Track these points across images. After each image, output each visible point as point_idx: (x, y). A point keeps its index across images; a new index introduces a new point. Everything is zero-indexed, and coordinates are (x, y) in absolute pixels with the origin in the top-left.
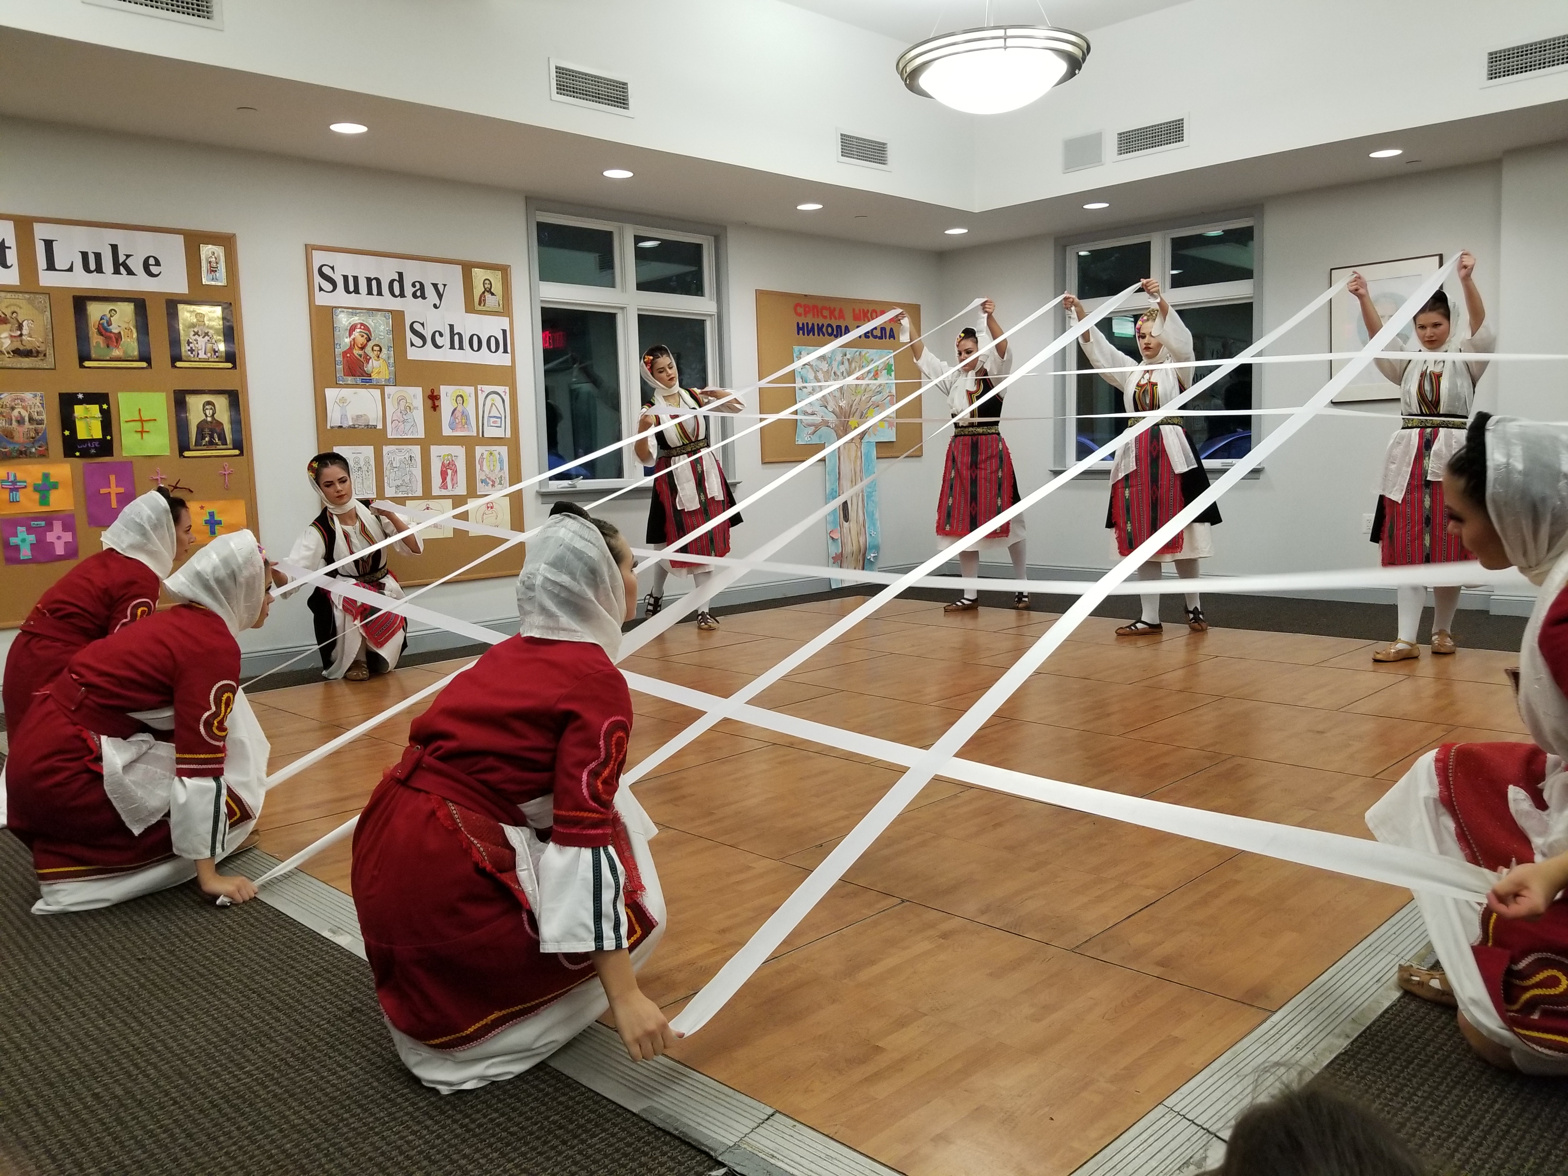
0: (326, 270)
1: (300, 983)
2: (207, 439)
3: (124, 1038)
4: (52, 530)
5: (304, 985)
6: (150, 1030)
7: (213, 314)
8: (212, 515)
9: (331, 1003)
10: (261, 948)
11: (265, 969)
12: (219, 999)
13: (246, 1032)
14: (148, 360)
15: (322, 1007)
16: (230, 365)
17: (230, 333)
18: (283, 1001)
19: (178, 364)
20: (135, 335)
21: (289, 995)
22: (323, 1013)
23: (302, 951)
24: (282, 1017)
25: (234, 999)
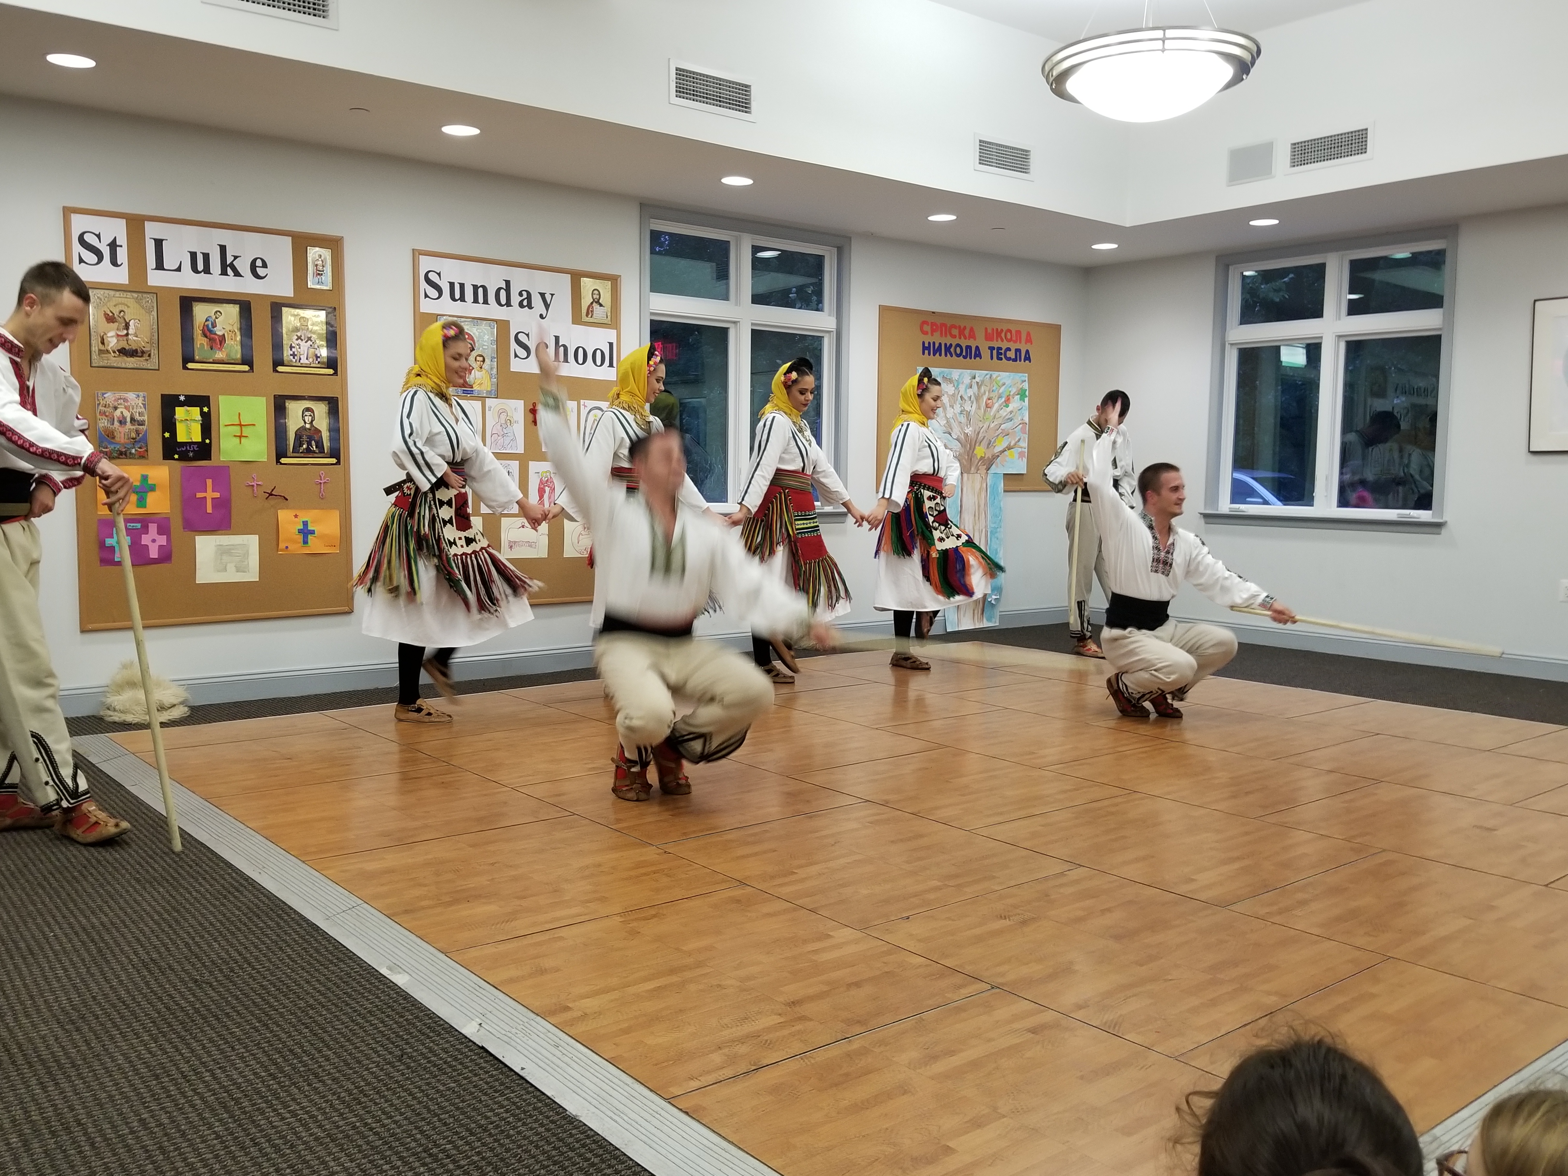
0: (432, 276)
1: (353, 1021)
2: (305, 446)
3: (175, 1065)
4: (147, 533)
5: (357, 1024)
6: (200, 1059)
7: (316, 318)
8: (305, 524)
9: (382, 1046)
10: (317, 980)
11: (320, 1003)
12: (271, 1032)
13: (294, 1069)
14: (250, 363)
15: (372, 1049)
16: (331, 371)
17: (333, 338)
18: (335, 1040)
19: (280, 369)
20: (239, 338)
21: (342, 1033)
22: (373, 1055)
23: (359, 988)
24: (332, 1056)
25: (286, 1033)
